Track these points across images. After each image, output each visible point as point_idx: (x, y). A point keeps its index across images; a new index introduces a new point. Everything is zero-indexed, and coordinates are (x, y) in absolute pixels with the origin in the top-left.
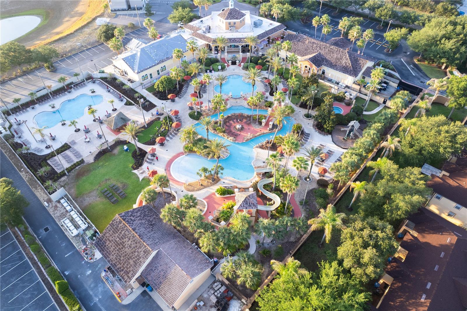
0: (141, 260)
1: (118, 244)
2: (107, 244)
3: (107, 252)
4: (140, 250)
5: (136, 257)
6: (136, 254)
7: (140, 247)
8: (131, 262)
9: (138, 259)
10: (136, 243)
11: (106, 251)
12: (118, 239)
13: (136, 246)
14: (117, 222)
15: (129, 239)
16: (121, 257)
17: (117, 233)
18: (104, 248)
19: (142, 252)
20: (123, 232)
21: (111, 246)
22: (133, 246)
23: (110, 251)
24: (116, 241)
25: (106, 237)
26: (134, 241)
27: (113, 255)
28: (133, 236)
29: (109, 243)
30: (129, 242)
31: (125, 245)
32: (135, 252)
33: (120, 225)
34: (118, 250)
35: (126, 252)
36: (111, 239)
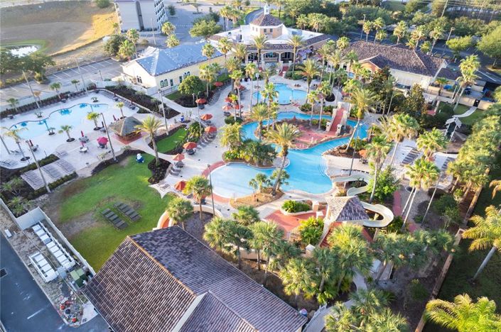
0: (173, 313)
1: (127, 287)
2: (108, 288)
3: (108, 303)
4: (171, 295)
5: (164, 308)
6: (164, 302)
7: (171, 290)
8: (154, 318)
9: (168, 313)
10: (163, 283)
11: (105, 301)
12: (129, 278)
13: (164, 289)
14: (127, 249)
15: (150, 277)
16: (133, 310)
17: (127, 267)
18: (101, 295)
19: (175, 299)
20: (139, 265)
21: (116, 292)
22: (157, 288)
23: (113, 301)
24: (124, 282)
25: (108, 276)
26: (159, 279)
27: (118, 308)
28: (157, 271)
29: (112, 287)
30: (150, 282)
31: (142, 287)
32: (161, 299)
33: (133, 254)
34: (128, 298)
35: (143, 300)
36: (115, 278)
